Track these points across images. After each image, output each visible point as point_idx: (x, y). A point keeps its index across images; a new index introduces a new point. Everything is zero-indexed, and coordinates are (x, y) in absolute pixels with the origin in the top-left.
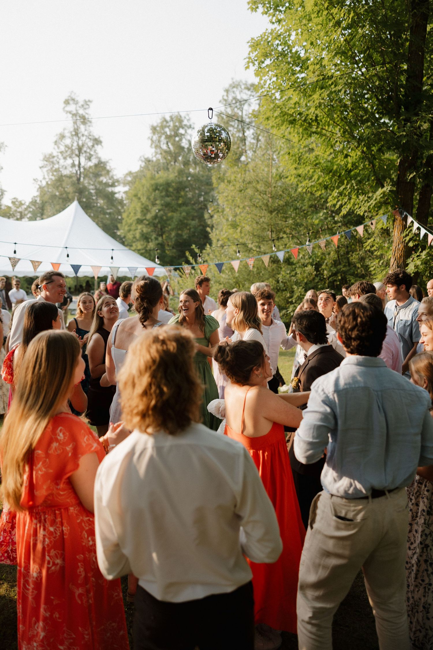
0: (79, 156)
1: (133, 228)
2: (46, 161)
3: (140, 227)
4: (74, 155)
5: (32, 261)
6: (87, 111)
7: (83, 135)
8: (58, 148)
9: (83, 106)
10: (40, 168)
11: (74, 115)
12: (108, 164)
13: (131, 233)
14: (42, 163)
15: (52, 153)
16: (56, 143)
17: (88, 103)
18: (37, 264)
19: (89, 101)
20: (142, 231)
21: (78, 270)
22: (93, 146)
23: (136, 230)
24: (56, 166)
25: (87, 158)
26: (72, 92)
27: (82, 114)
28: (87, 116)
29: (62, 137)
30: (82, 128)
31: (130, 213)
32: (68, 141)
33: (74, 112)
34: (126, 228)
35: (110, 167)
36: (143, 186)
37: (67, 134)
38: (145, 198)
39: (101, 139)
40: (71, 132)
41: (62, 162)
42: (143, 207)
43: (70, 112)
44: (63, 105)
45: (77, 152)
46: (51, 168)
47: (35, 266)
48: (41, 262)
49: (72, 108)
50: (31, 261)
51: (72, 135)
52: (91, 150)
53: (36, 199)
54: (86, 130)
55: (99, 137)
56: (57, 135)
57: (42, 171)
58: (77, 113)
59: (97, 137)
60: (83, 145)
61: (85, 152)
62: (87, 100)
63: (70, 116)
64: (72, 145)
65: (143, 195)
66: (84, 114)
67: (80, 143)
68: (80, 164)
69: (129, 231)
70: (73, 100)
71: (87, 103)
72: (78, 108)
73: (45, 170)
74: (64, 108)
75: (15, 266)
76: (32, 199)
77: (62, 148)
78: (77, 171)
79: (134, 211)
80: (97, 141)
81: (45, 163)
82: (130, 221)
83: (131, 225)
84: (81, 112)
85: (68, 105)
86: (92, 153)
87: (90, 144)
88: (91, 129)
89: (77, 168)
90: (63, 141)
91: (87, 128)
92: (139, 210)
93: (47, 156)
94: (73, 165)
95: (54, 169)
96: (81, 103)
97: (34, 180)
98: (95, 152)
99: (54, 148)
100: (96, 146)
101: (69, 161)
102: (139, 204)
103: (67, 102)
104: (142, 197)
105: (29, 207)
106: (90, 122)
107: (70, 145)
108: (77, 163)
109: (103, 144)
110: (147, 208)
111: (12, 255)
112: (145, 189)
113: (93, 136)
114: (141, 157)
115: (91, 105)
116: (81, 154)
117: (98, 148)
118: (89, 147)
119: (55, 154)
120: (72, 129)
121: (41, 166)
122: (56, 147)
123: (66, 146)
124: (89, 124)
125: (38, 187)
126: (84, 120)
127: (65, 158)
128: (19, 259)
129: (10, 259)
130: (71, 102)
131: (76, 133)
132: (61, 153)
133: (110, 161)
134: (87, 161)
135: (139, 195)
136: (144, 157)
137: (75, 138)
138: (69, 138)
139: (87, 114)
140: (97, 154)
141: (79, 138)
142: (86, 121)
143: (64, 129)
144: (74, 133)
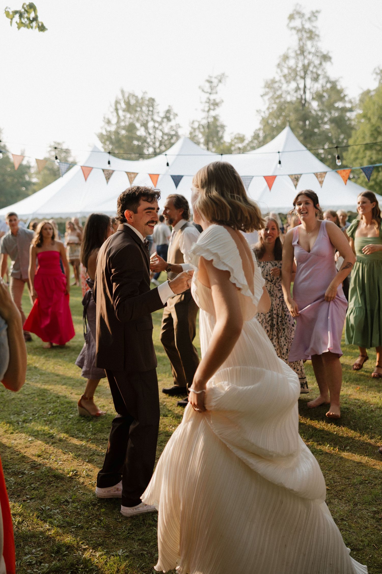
0: (304, 78)
1: (360, 156)
2: (268, 87)
3: (368, 153)
4: (298, 78)
5: (128, 173)
6: (314, 24)
7: (310, 53)
8: (282, 71)
9: (309, 19)
10: (262, 96)
11: (299, 31)
12: (338, 83)
13: (358, 161)
14: (262, 91)
15: (274, 78)
16: (279, 65)
17: (316, 14)
18: (133, 176)
19: (317, 12)
20: (371, 158)
21: (179, 182)
22: (321, 64)
23: (363, 158)
24: (279, 93)
25: (313, 78)
26: (297, 4)
27: (309, 29)
28: (314, 30)
29: (286, 58)
30: (309, 44)
31: (358, 138)
32: (292, 63)
33: (300, 27)
34: (353, 156)
35: (341, 86)
36: (374, 103)
37: (292, 54)
38: (376, 118)
39: (330, 55)
40: (296, 52)
41: (285, 87)
42: (373, 129)
43: (294, 28)
44: (287, 21)
45: (302, 74)
46: (273, 95)
47: (131, 178)
48: (137, 174)
49: (297, 23)
50: (126, 172)
51: (297, 55)
52: (318, 69)
53: (258, 132)
54: (312, 47)
55: (328, 52)
56: (280, 57)
57: (264, 100)
58: (303, 28)
59: (325, 53)
60: (309, 64)
61: (312, 72)
62: (314, 11)
63: (294, 32)
64: (297, 66)
65: (374, 114)
66: (311, 28)
67: (306, 62)
68: (305, 87)
69: (356, 159)
70: (298, 13)
71: (314, 15)
72: (304, 22)
73: (266, 98)
74: (288, 25)
75: (109, 179)
76: (254, 133)
77: (286, 71)
78: (302, 96)
79: (362, 136)
80: (326, 58)
81: (267, 90)
82: (356, 148)
83: (358, 153)
84: (308, 26)
85: (293, 21)
86: (319, 72)
87: (317, 62)
88: (319, 44)
89: (302, 92)
90: (287, 62)
91: (315, 43)
92: (368, 134)
93: (269, 82)
94: (297, 89)
95: (276, 96)
96: (308, 15)
97: (257, 111)
98: (323, 70)
99: (277, 73)
100: (324, 64)
101: (293, 85)
102: (369, 126)
103: (291, 17)
104: (372, 118)
105: (252, 142)
106: (318, 36)
107: (294, 67)
108: (302, 86)
109: (333, 60)
110: (379, 130)
111: (107, 167)
112: (376, 107)
113: (321, 52)
114: (375, 69)
115: (320, 16)
116: (307, 76)
117: (327, 65)
118: (315, 66)
119: (277, 79)
120: (297, 48)
121: (262, 94)
122: (279, 71)
123: (290, 68)
124: (316, 38)
125: (261, 118)
126: (312, 35)
127: (288, 82)
128: (113, 171)
129: (103, 170)
130: (297, 16)
131: (302, 51)
132: (285, 76)
133: (340, 80)
134: (313, 82)
135: (369, 115)
136: (379, 68)
137: (301, 58)
138: (294, 58)
139: (314, 27)
140: (325, 73)
141: (305, 57)
142: (313, 36)
143: (288, 49)
144: (299, 52)
